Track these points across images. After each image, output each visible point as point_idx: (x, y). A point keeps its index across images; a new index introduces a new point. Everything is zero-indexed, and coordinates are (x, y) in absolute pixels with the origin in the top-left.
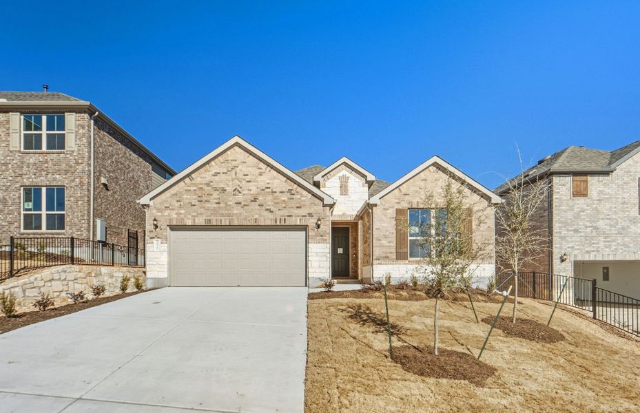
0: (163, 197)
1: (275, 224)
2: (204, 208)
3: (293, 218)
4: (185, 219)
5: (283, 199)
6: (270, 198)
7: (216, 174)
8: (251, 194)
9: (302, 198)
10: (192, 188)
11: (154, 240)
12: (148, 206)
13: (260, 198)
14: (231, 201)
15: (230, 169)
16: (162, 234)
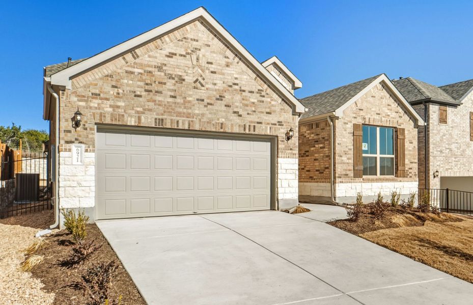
0: (89, 77)
1: (243, 132)
2: (154, 101)
3: (263, 126)
4: (126, 116)
5: (252, 100)
6: (238, 97)
7: (171, 55)
8: (216, 90)
9: (273, 103)
10: (136, 71)
11: (73, 147)
12: (63, 88)
13: (227, 96)
14: (190, 96)
15: (190, 52)
16: (87, 137)
